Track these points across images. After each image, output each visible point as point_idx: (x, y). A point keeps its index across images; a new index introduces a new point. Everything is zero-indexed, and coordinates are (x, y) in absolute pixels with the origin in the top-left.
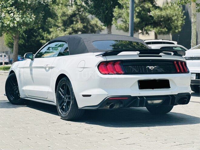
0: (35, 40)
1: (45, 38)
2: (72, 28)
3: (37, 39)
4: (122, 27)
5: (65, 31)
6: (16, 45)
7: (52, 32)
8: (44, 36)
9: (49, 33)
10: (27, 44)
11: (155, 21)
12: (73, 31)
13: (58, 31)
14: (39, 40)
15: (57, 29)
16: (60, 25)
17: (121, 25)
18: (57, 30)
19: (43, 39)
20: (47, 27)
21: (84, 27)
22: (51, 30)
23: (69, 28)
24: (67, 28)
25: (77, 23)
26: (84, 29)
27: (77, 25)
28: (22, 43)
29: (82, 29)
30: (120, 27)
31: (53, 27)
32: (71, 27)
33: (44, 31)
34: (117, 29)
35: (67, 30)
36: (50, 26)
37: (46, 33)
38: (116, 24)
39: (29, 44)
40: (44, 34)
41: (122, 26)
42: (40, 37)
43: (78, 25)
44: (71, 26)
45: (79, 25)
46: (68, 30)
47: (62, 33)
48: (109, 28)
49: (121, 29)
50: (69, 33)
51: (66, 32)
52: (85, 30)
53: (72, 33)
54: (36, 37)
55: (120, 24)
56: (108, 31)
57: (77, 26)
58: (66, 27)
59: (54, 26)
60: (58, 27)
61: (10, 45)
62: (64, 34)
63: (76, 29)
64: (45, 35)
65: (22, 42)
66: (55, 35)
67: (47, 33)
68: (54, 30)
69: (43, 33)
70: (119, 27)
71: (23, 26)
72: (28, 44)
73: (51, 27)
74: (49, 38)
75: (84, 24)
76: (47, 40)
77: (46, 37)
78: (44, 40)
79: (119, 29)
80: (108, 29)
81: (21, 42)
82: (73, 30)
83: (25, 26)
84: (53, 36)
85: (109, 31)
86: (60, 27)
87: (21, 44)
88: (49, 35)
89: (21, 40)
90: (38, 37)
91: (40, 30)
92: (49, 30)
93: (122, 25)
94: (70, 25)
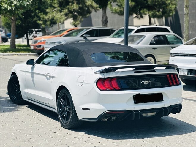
0: (32, 21)
1: (41, 19)
2: (68, 9)
3: (33, 20)
4: (117, 11)
5: (61, 12)
6: (13, 27)
7: (49, 12)
8: (40, 17)
9: (46, 13)
10: (24, 25)
12: (69, 12)
13: (55, 12)
14: (36, 21)
15: (53, 9)
16: (56, 5)
17: (116, 9)
18: (54, 10)
19: (40, 20)
20: (43, 8)
21: (80, 8)
22: (48, 10)
23: (65, 10)
24: (63, 9)
25: (73, 5)
26: (80, 10)
27: (72, 6)
28: (19, 24)
29: (78, 10)
30: (115, 11)
31: (49, 7)
32: (67, 8)
34: (112, 13)
35: (63, 11)
36: (46, 6)
37: (42, 13)
38: (111, 8)
39: (26, 24)
40: (41, 14)
41: (117, 10)
42: (37, 18)
43: (74, 6)
44: (67, 7)
45: (75, 6)
46: (64, 11)
47: (59, 14)
49: (116, 13)
50: (65, 14)
51: (62, 13)
52: (81, 11)
53: (68, 14)
54: (33, 17)
55: (115, 8)
56: (103, 12)
57: (73, 8)
58: (62, 8)
59: (50, 7)
60: (55, 8)
61: (7, 26)
62: (60, 15)
63: (72, 10)
64: (42, 16)
65: (19, 23)
66: (52, 16)
67: (44, 14)
68: (51, 10)
69: (40, 14)
70: (114, 11)
71: (21, 9)
72: (25, 25)
73: (48, 8)
74: (45, 19)
75: (79, 6)
76: (43, 21)
77: (43, 18)
78: (41, 20)
79: (114, 13)
80: (103, 11)
81: (19, 22)
82: (69, 11)
83: (22, 9)
84: (49, 17)
85: (104, 13)
86: (56, 8)
87: (17, 24)
88: (45, 16)
89: (18, 21)
90: (35, 18)
91: (37, 11)
92: (46, 11)
93: (117, 8)
94: (66, 6)
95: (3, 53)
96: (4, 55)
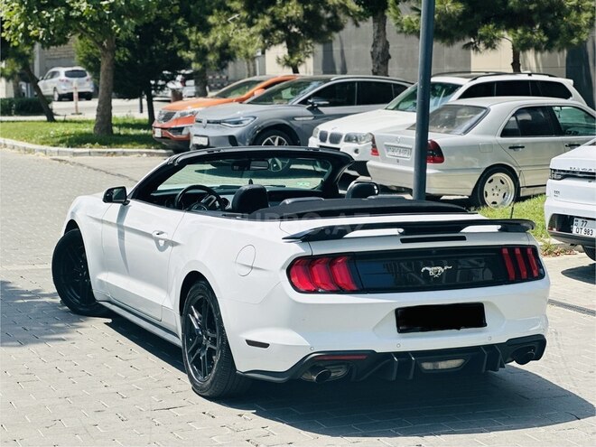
0: (164, 49)
1: (192, 46)
2: (272, 15)
3: (168, 48)
4: (413, 27)
5: (251, 24)
6: (107, 70)
7: (215, 25)
8: (190, 38)
9: (206, 29)
10: (138, 62)
11: (512, 8)
12: (274, 26)
13: (232, 25)
14: (176, 50)
15: (227, 16)
16: (237, 5)
17: (411, 22)
18: (229, 20)
19: (187, 48)
20: (198, 12)
21: (307, 14)
22: (211, 20)
23: (263, 18)
24: (257, 17)
25: (287, 4)
26: (306, 22)
27: (285, 9)
28: (126, 59)
29: (301, 19)
30: (409, 26)
31: (216, 11)
32: (268, 15)
33: (191, 25)
34: (400, 32)
35: (257, 23)
36: (208, 7)
37: (194, 29)
38: (396, 18)
39: (146, 61)
40: (191, 32)
41: (415, 25)
42: (179, 42)
43: (290, 8)
44: (270, 10)
45: (293, 8)
46: (260, 21)
47: (243, 30)
48: (379, 21)
49: (411, 33)
50: (263, 30)
51: (253, 29)
52: (311, 24)
53: (273, 30)
54: (168, 39)
55: (409, 18)
56: (376, 30)
57: (286, 13)
58: (254, 12)
59: (219, 9)
60: (231, 11)
61: (90, 64)
62: (248, 34)
63: (284, 21)
64: (193, 37)
65: (125, 55)
66: (222, 37)
67: (198, 30)
68: (220, 20)
69: (188, 30)
70: (405, 28)
72: (142, 61)
73: (211, 13)
74: (204, 46)
75: (306, 7)
76: (196, 50)
77: (196, 43)
78: (192, 50)
79: (406, 32)
80: (376, 24)
81: (123, 54)
82: (274, 21)
83: (132, 17)
84: (216, 39)
85: (378, 31)
86: (237, 12)
87: (120, 61)
88: (204, 36)
89: (122, 49)
90: (173, 41)
91: (180, 21)
92: (205, 20)
93: (414, 19)
94: (267, 7)
95: (72, 147)
96: (75, 154)
